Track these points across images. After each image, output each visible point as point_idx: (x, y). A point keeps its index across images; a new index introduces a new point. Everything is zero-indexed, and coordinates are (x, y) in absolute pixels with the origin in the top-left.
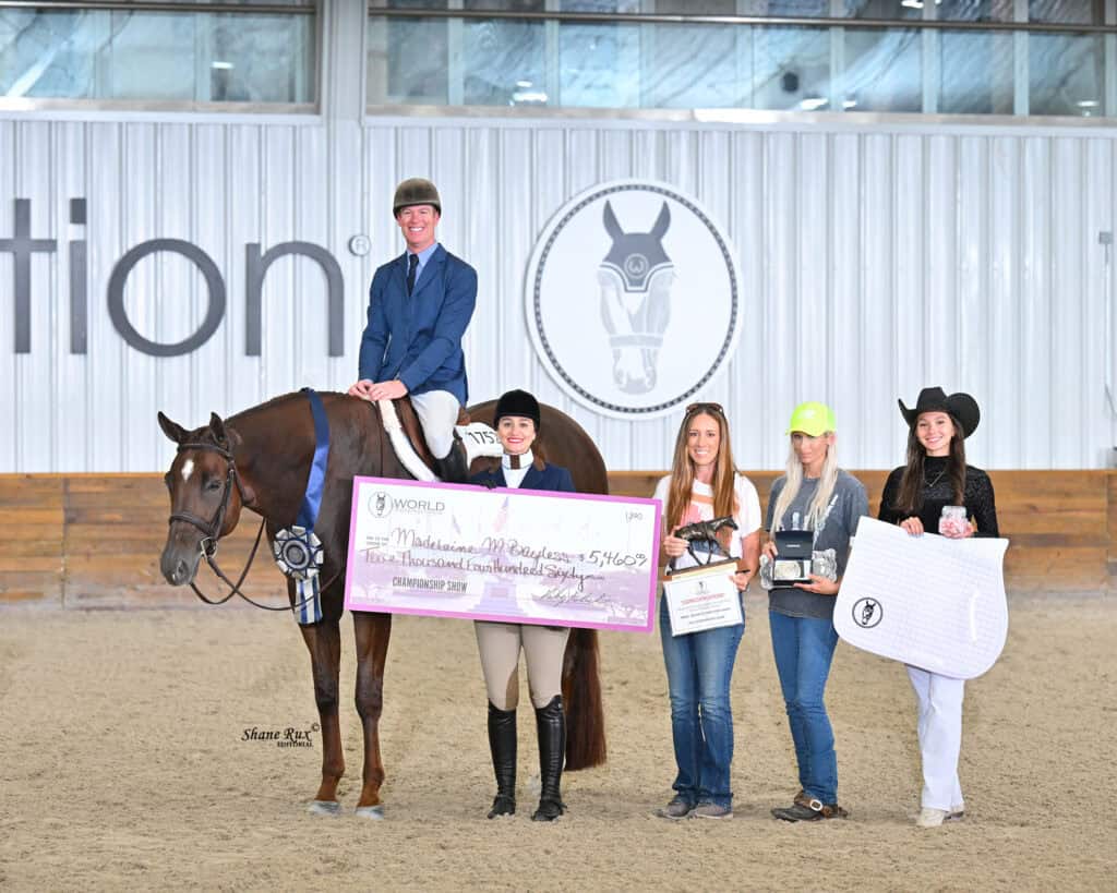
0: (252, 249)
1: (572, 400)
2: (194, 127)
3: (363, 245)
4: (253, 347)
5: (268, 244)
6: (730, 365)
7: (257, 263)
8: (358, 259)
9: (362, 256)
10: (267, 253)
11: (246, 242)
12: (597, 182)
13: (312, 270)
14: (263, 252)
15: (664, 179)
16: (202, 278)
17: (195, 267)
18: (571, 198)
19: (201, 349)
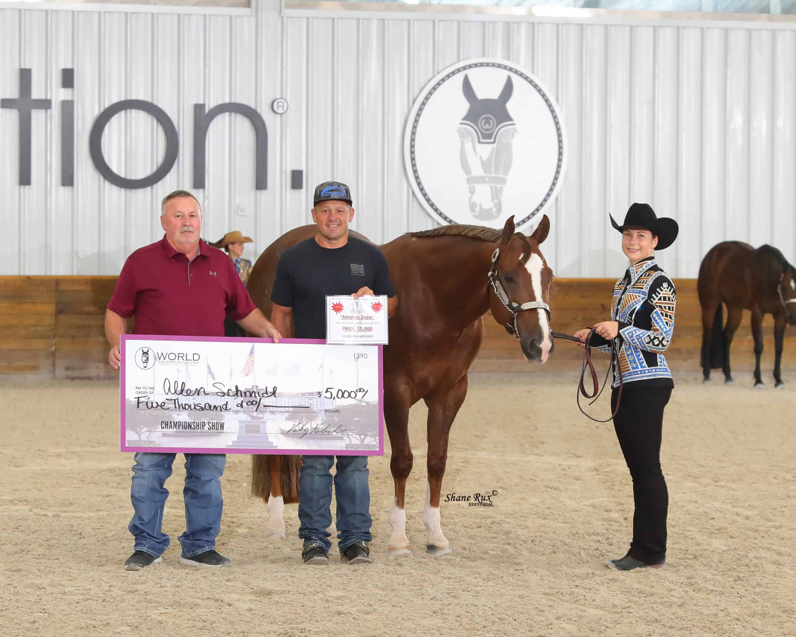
0: (199, 108)
1: (438, 223)
2: (155, 16)
3: (282, 107)
4: (199, 182)
5: (211, 104)
6: (557, 199)
7: (203, 119)
8: (279, 116)
9: (282, 114)
10: (210, 111)
11: (195, 103)
12: (458, 60)
13: (243, 125)
14: (207, 111)
15: (509, 59)
16: (161, 129)
17: (155, 121)
18: (438, 73)
19: (160, 183)
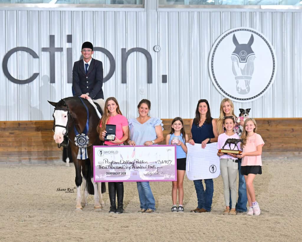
0: (123, 50)
1: (223, 96)
2: (105, 12)
3: (158, 49)
4: (124, 81)
5: (129, 48)
6: (273, 85)
7: (125, 54)
8: (157, 53)
9: (158, 52)
10: (128, 51)
11: (122, 48)
12: (231, 28)
13: (142, 56)
14: (127, 51)
15: (252, 27)
16: (108, 59)
17: (106, 56)
18: (223, 33)
19: (108, 81)
